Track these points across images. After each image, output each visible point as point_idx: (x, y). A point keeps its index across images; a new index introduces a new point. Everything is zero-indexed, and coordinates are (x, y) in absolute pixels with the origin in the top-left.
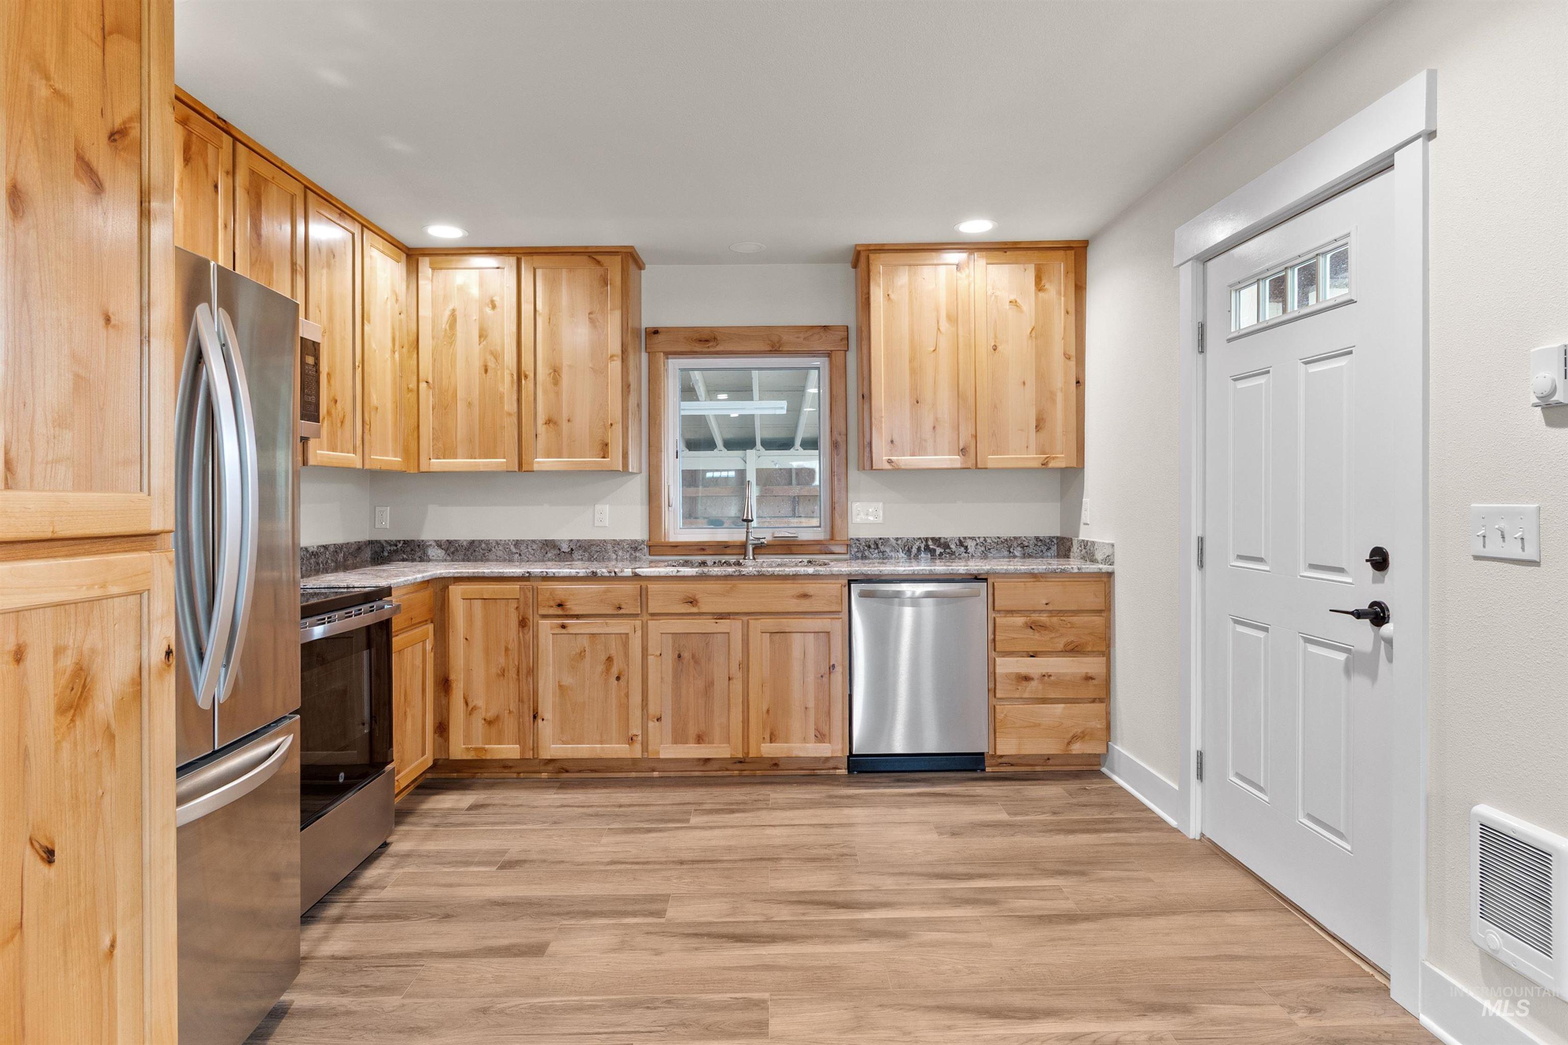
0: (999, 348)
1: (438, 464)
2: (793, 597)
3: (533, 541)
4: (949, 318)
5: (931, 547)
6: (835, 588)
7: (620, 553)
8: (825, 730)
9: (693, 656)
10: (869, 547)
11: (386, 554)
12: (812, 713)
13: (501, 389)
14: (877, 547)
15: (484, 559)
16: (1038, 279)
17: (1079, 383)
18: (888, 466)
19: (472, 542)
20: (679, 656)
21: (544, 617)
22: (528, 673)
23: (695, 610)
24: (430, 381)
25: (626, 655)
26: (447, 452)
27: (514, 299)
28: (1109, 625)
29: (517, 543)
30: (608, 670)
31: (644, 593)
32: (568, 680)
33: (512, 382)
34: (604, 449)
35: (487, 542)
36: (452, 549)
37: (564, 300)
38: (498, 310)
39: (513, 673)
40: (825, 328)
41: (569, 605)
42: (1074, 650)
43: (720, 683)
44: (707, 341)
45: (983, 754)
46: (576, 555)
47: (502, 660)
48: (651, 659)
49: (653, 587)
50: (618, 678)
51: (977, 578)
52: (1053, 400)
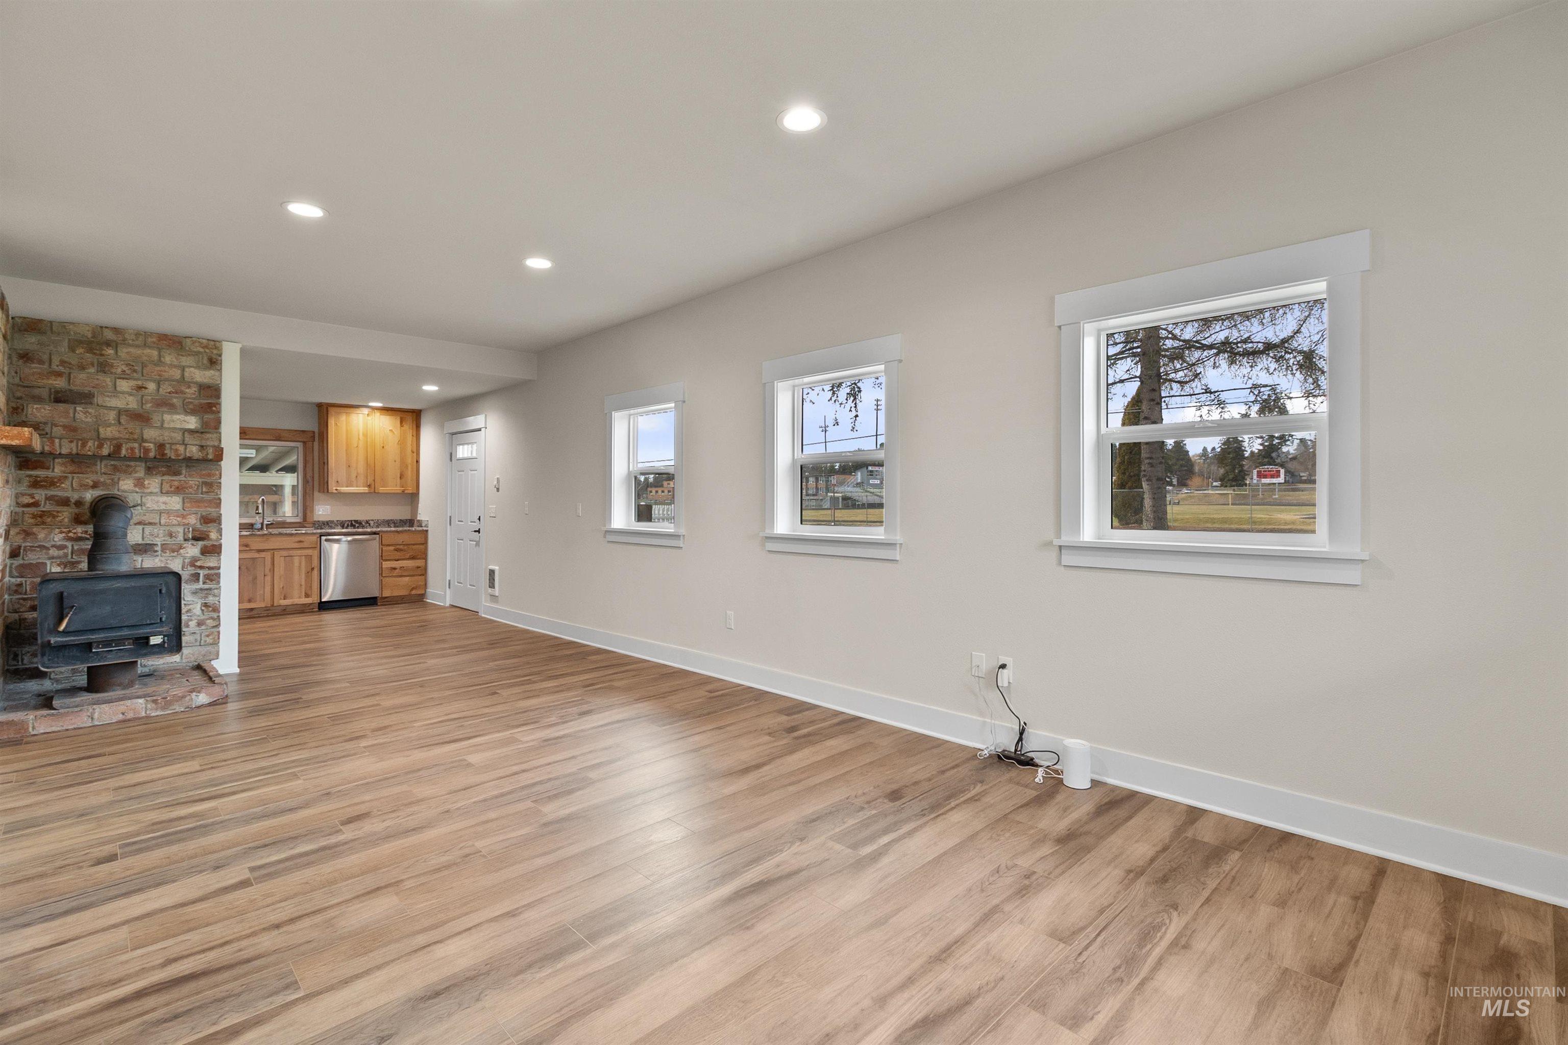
0: (385, 447)
4: (363, 434)
5: (353, 523)
6: (314, 538)
8: (310, 593)
9: (247, 568)
10: (324, 524)
12: (303, 587)
14: (328, 524)
16: (401, 422)
17: (418, 462)
18: (335, 492)
28: (426, 549)
40: (303, 431)
42: (413, 558)
43: (260, 577)
45: (376, 598)
51: (375, 533)
52: (407, 466)
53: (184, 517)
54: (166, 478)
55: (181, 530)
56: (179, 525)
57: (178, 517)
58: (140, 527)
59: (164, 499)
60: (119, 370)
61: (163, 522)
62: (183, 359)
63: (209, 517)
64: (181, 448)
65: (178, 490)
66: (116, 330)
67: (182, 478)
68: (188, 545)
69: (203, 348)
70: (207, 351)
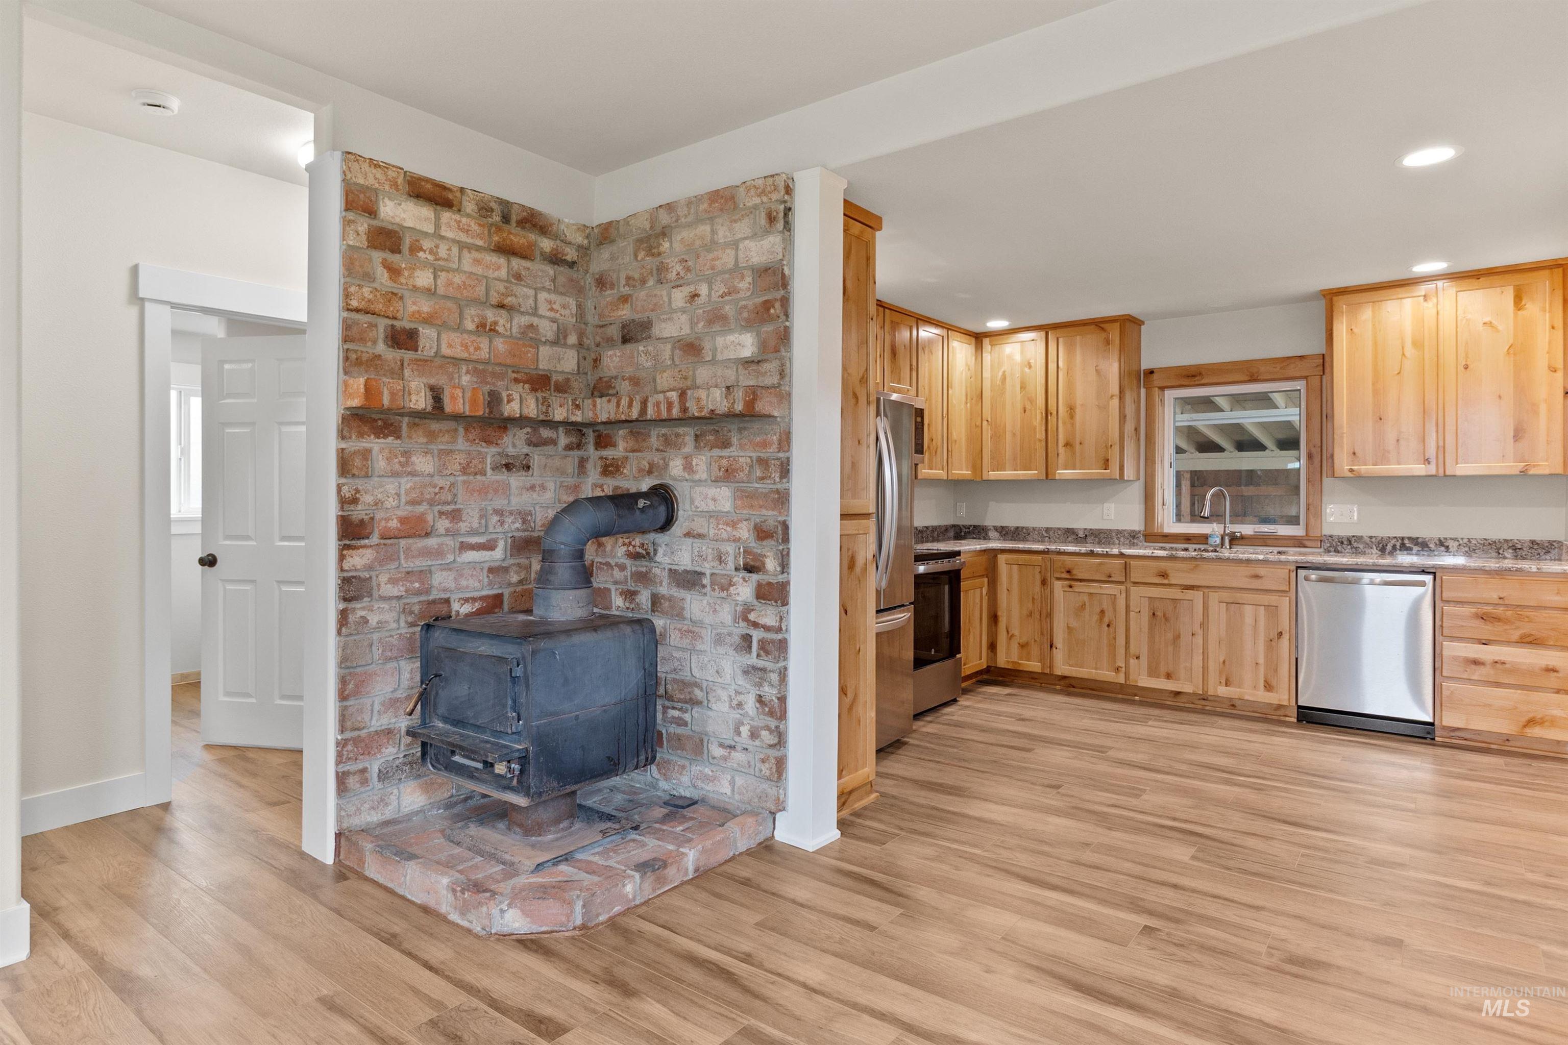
0: (1471, 367)
1: (993, 475)
2: (1246, 576)
3: (1059, 529)
4: (1415, 344)
5: (1408, 545)
6: (1285, 572)
7: (1122, 539)
8: (1274, 683)
9: (1164, 615)
10: (1342, 543)
11: (963, 534)
12: (1262, 669)
13: (1035, 423)
14: (1350, 543)
15: (1025, 540)
16: (1518, 299)
18: (1350, 475)
19: (1018, 528)
20: (1154, 614)
21: (1058, 579)
22: (1047, 616)
23: (1166, 582)
24: (989, 420)
25: (1115, 610)
26: (999, 467)
27: (1044, 361)
29: (1047, 530)
30: (1101, 619)
31: (1128, 566)
32: (1074, 624)
33: (1042, 418)
34: (1106, 464)
35: (1027, 529)
36: (1004, 532)
37: (1078, 358)
38: (1033, 369)
39: (1037, 615)
40: (1301, 357)
41: (1074, 572)
42: (1531, 642)
43: (1185, 639)
44: (1194, 376)
46: (1089, 539)
47: (1030, 605)
48: (1132, 614)
49: (1133, 563)
50: (1108, 626)
53: (734, 525)
54: (716, 452)
55: (730, 548)
56: (728, 540)
57: (727, 525)
58: (689, 541)
59: (713, 491)
60: (674, 273)
61: (712, 532)
62: (737, 226)
63: (764, 528)
64: (702, 394)
65: (728, 475)
66: (669, 207)
67: (732, 451)
68: (738, 577)
69: (759, 196)
70: (765, 199)
